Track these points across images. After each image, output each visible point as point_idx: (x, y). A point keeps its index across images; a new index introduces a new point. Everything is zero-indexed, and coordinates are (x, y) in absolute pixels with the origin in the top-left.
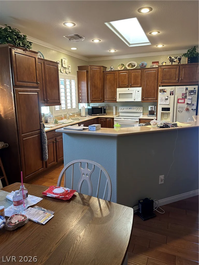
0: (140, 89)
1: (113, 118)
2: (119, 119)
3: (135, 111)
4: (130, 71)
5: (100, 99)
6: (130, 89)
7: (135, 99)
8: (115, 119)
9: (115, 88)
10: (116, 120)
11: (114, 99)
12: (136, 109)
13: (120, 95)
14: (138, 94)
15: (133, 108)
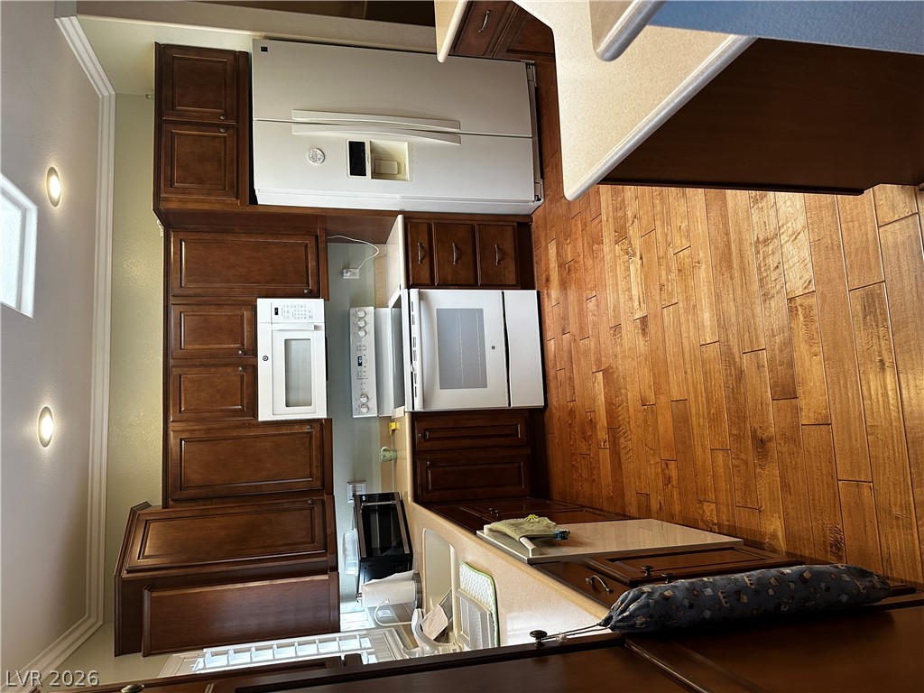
0: (264, 306)
1: (415, 416)
2: (418, 385)
3: (369, 341)
4: (171, 362)
5: (318, 509)
6: (262, 350)
7: (316, 328)
8: (418, 408)
9: (256, 437)
10: (425, 401)
11: (316, 437)
12: (362, 334)
13: (293, 398)
14: (291, 310)
15: (359, 348)
